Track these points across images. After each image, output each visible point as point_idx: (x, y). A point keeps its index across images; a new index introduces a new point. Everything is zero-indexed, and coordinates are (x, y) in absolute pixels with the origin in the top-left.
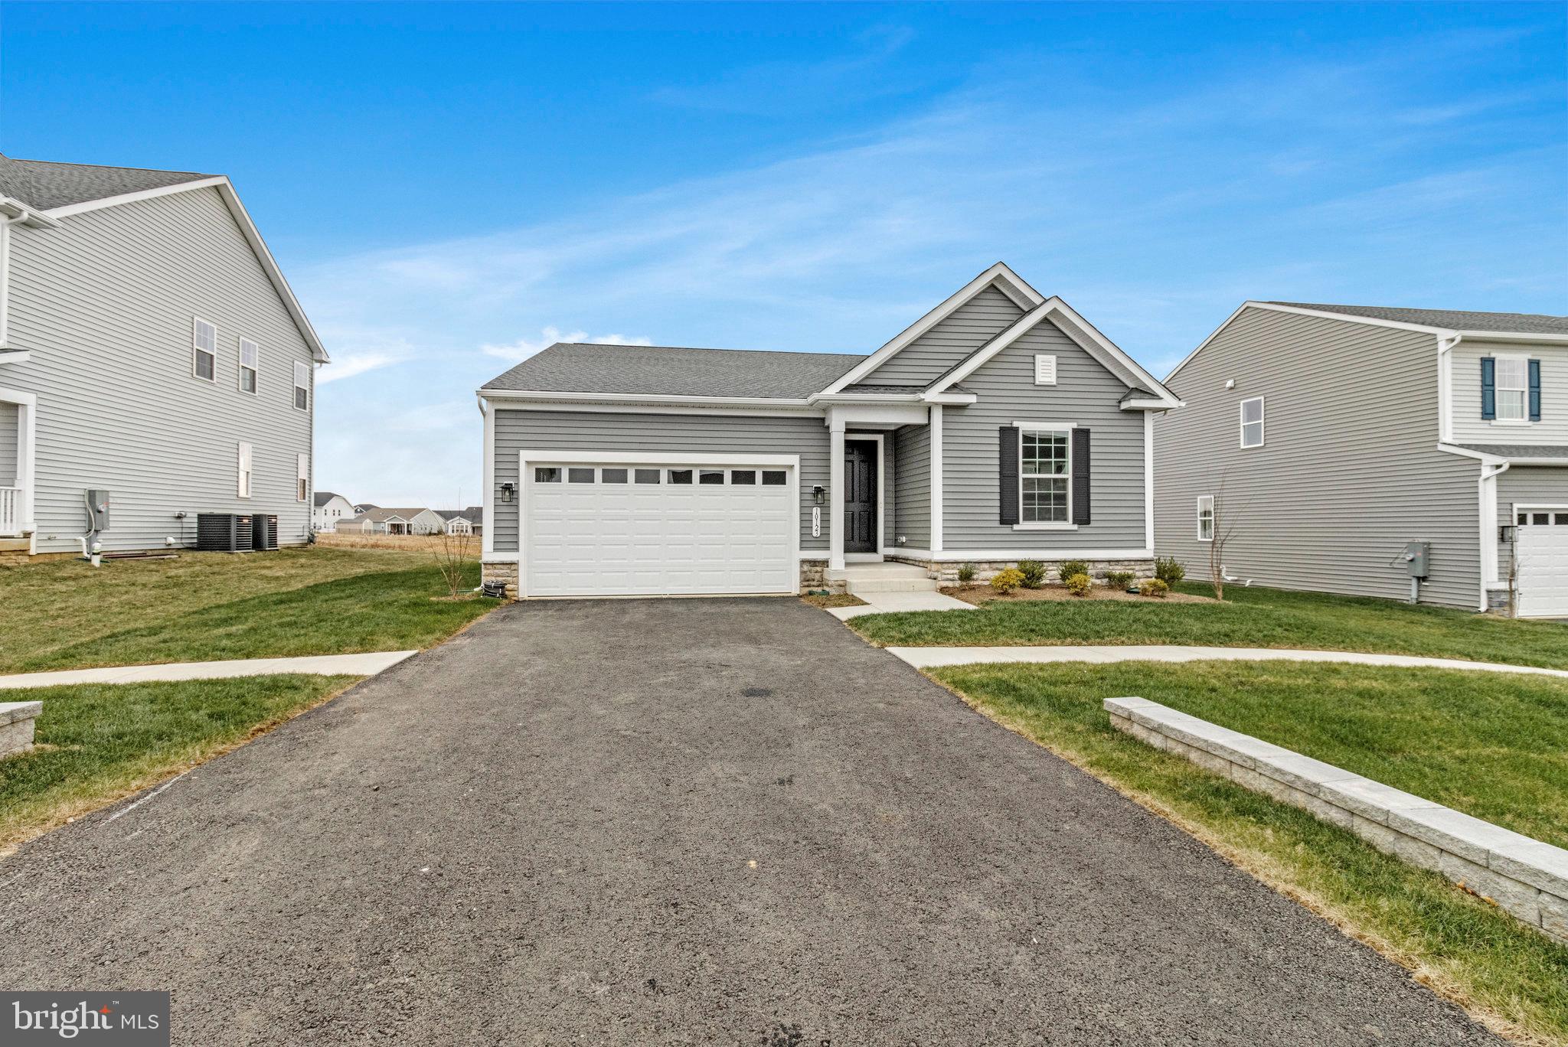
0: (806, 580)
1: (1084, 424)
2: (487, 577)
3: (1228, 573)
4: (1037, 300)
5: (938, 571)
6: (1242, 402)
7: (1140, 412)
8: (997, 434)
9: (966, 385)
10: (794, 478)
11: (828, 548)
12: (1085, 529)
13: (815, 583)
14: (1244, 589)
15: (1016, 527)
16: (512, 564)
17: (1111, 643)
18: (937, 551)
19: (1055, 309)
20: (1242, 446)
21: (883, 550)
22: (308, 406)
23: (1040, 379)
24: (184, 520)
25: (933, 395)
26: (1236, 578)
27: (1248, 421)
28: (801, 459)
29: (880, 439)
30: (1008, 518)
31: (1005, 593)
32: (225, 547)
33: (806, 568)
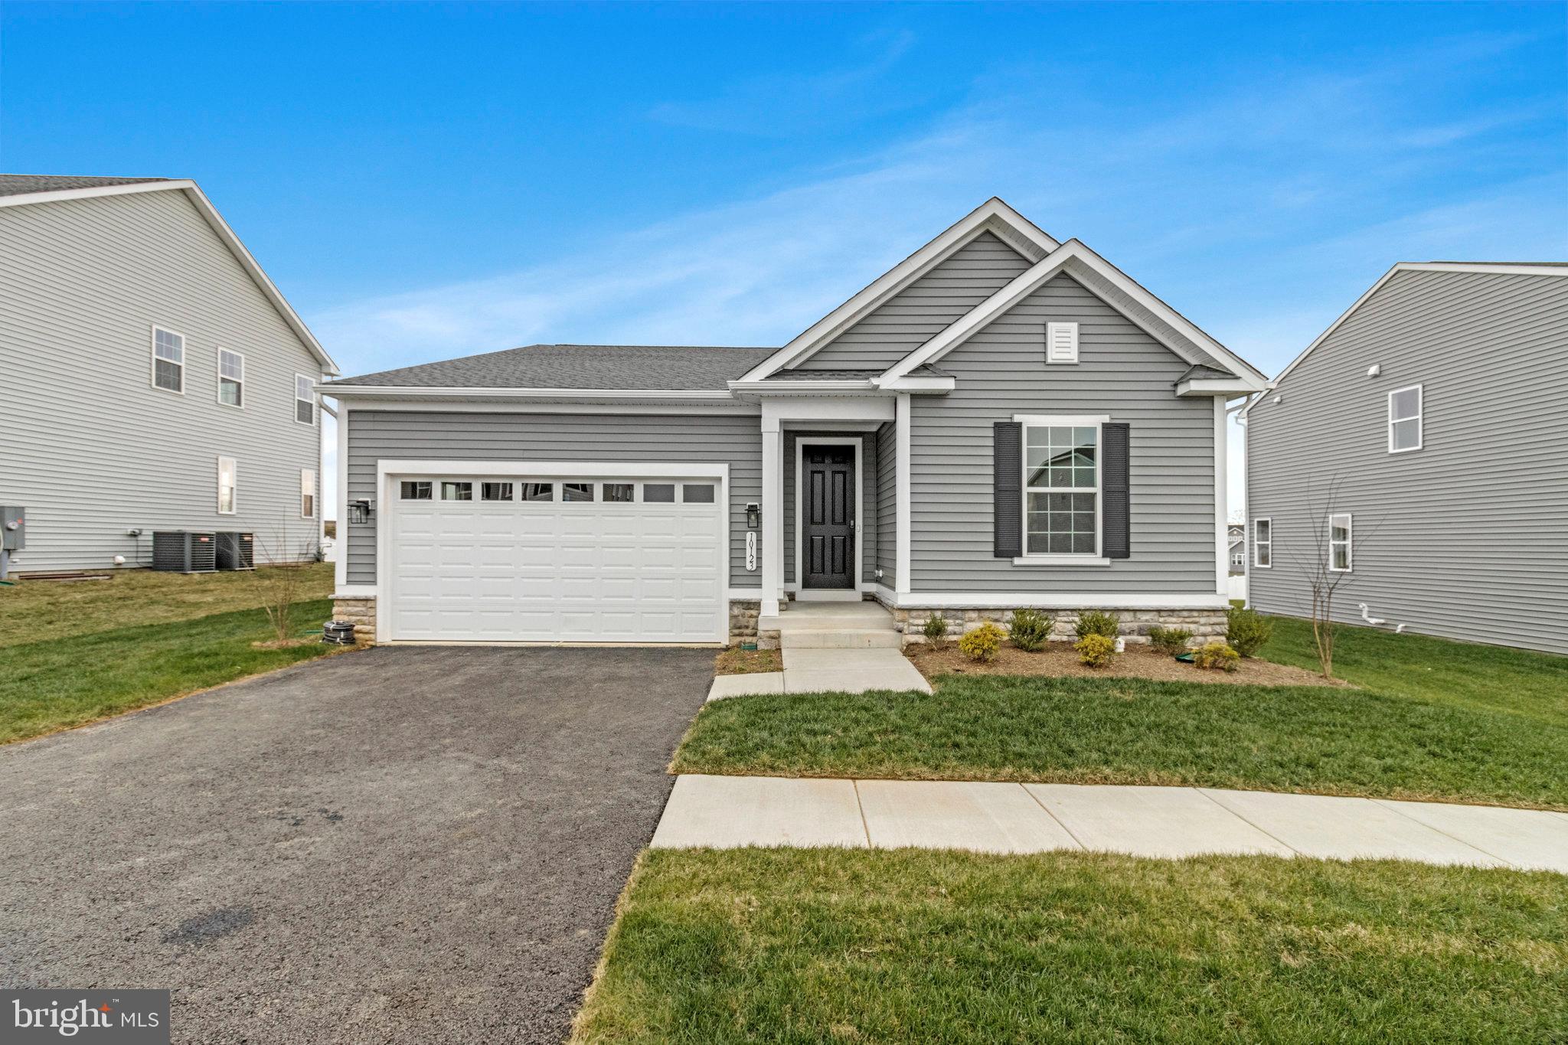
0: (737, 627)
1: (1120, 418)
2: (340, 616)
3: (1371, 615)
4: (1047, 246)
5: (903, 621)
6: (1390, 393)
7: (1209, 398)
8: (991, 433)
9: (943, 366)
10: (722, 493)
11: (759, 586)
12: (1120, 565)
13: (749, 631)
14: (1394, 637)
15: (1017, 561)
16: (367, 600)
17: (1083, 780)
18: (903, 594)
19: (1073, 258)
20: (1391, 450)
21: (862, 587)
22: (314, 420)
23: (1054, 355)
24: (140, 538)
25: (892, 381)
26: (1382, 621)
27: (1400, 418)
28: (731, 470)
29: (857, 442)
30: (1006, 547)
31: (980, 660)
32: (180, 568)
33: (736, 611)
